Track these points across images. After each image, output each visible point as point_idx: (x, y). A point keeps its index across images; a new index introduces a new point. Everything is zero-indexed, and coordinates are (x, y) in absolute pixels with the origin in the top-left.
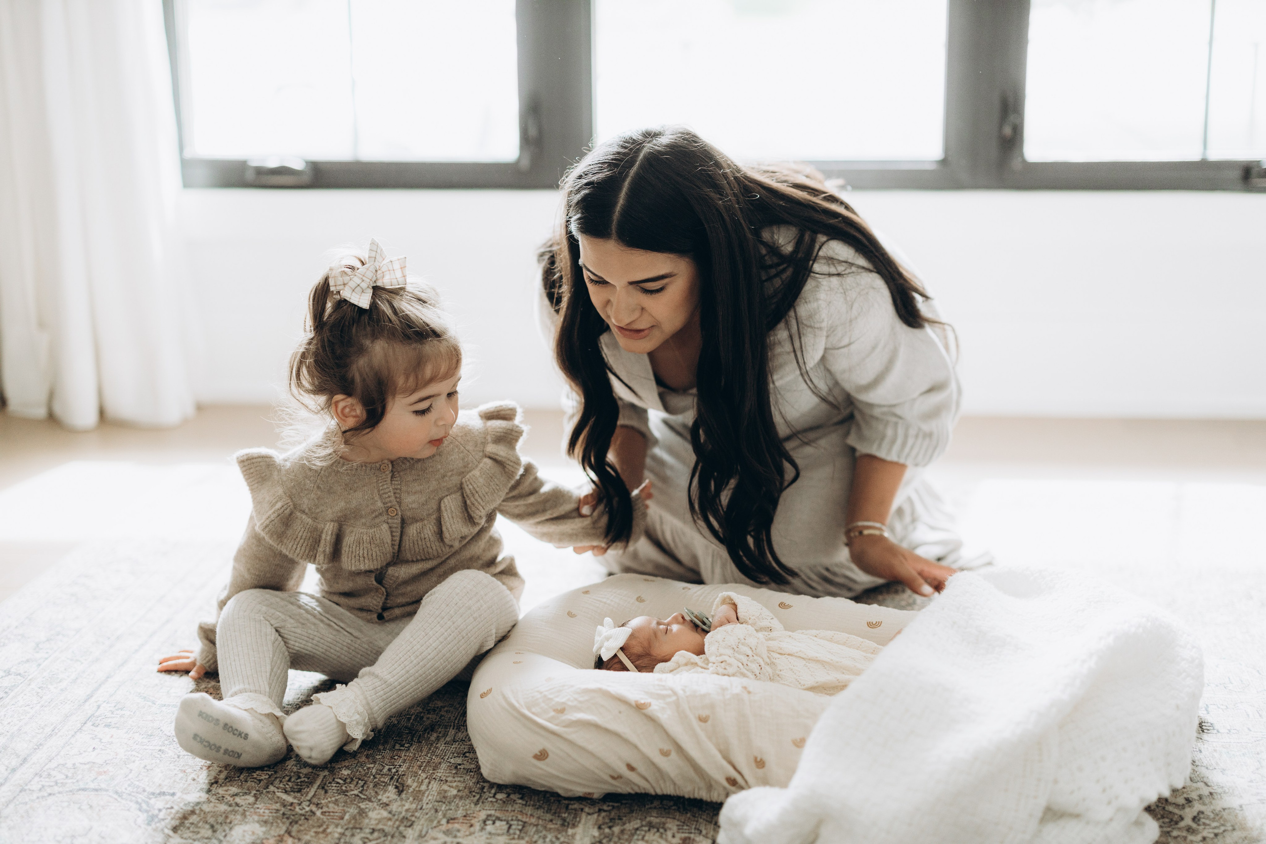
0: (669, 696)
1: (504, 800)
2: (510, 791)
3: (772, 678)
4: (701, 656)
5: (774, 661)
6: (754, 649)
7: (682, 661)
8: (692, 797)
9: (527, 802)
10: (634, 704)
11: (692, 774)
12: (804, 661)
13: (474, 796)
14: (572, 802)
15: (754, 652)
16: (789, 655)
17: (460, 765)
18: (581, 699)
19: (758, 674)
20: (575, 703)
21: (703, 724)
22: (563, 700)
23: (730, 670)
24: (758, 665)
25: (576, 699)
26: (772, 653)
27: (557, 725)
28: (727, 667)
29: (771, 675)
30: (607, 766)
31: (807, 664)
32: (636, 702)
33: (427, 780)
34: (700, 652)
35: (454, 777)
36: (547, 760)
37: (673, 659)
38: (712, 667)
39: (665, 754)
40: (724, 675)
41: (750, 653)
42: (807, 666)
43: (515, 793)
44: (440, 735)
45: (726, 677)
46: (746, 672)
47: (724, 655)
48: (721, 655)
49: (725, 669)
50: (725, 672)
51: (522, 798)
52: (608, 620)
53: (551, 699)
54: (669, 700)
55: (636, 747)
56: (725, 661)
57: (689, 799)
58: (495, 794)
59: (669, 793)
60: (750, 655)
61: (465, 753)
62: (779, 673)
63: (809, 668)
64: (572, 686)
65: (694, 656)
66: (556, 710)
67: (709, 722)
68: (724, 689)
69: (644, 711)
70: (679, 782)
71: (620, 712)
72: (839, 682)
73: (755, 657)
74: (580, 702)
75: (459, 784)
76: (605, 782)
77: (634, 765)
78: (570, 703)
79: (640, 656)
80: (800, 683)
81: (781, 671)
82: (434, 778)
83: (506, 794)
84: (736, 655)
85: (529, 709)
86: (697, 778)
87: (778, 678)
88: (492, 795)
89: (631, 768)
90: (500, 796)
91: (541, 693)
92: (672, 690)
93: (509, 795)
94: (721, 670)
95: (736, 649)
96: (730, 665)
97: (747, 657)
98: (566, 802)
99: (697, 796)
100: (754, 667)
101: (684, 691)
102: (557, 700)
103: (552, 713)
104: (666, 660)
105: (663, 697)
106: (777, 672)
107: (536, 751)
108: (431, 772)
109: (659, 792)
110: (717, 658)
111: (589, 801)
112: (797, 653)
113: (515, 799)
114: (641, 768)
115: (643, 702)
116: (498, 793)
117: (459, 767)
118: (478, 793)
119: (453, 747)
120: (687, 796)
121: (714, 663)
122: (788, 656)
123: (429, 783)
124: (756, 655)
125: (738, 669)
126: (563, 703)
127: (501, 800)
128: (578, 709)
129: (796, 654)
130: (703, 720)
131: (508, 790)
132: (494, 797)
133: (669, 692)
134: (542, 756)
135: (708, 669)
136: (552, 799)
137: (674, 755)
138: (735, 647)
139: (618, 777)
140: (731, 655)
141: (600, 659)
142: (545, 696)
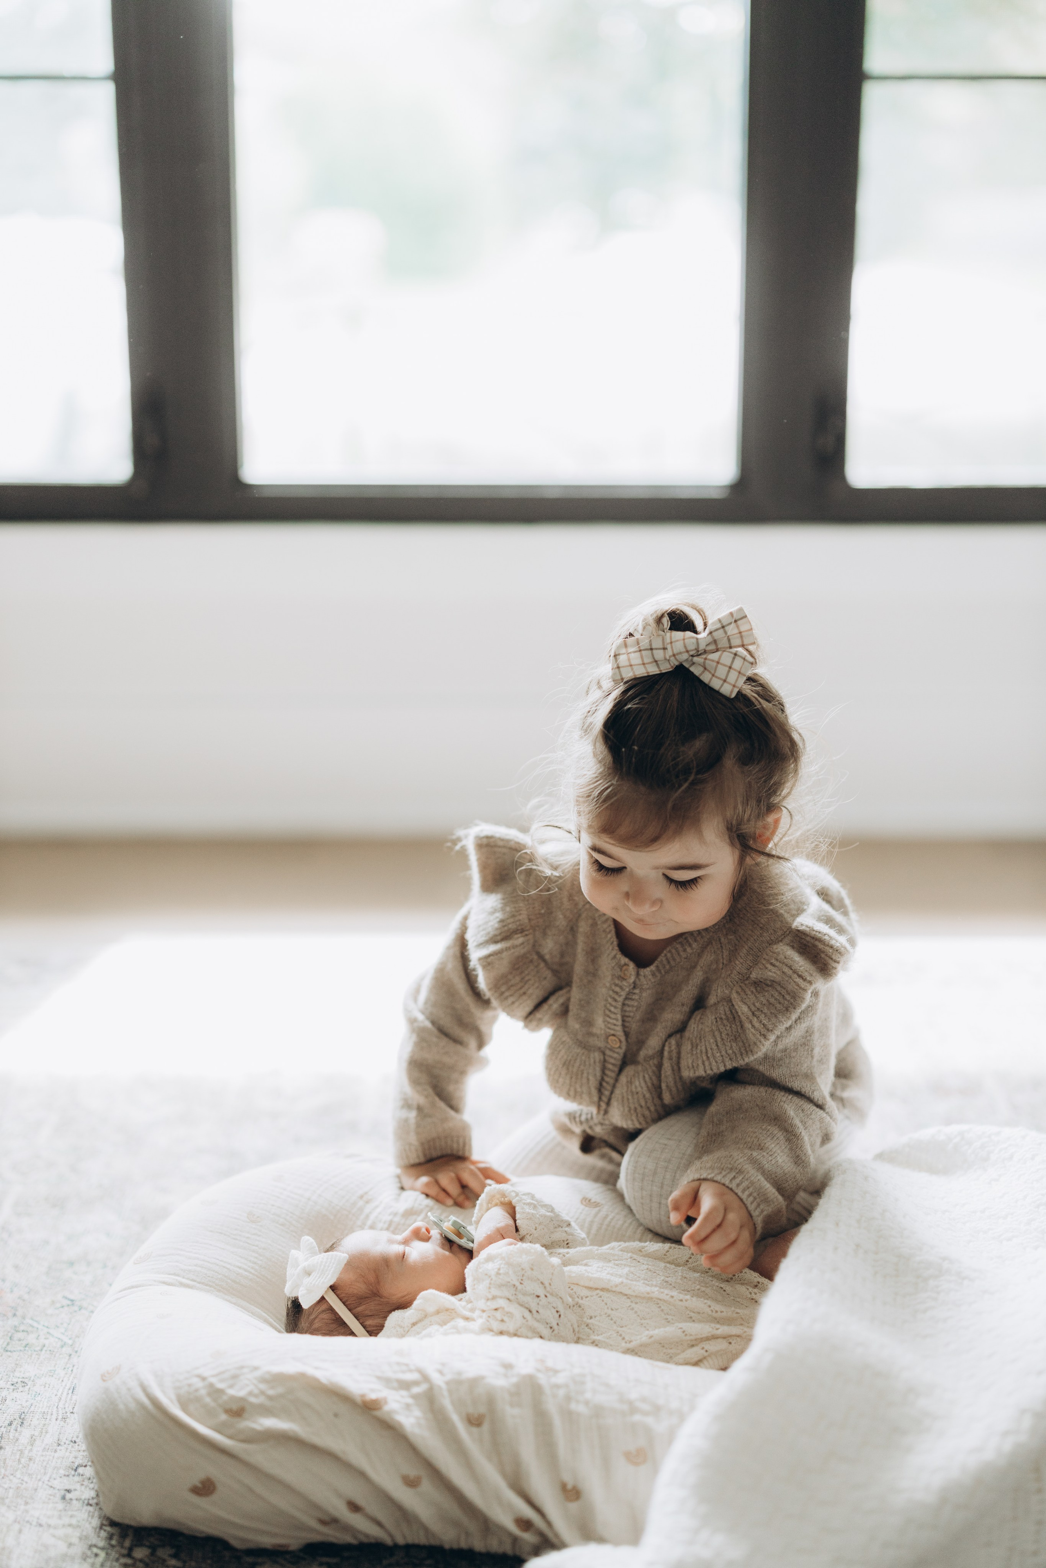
0: (416, 1383)
1: (147, 1560)
2: (156, 1542)
3: (577, 1330)
4: (460, 1296)
5: (580, 1301)
6: (547, 1285)
7: (431, 1309)
8: (455, 1546)
9: (185, 1562)
10: (359, 1400)
11: (456, 1512)
12: (629, 1300)
13: (96, 1555)
14: (260, 1560)
15: (548, 1289)
16: (603, 1290)
17: (69, 1491)
18: (271, 1392)
19: (555, 1327)
20: (261, 1400)
21: (475, 1430)
22: (242, 1394)
23: (510, 1326)
24: (554, 1311)
25: (263, 1393)
26: (575, 1288)
27: (230, 1437)
28: (505, 1319)
29: (575, 1326)
30: (315, 1506)
31: (633, 1305)
32: (363, 1396)
33: (16, 1527)
34: (460, 1288)
35: (60, 1517)
36: (215, 1497)
37: (416, 1303)
38: (481, 1317)
39: (411, 1483)
40: (501, 1333)
41: (541, 1293)
42: (633, 1309)
43: (163, 1546)
44: (36, 1433)
45: (504, 1339)
46: (536, 1325)
47: (501, 1297)
48: (494, 1298)
49: (502, 1321)
50: (503, 1327)
51: (175, 1556)
52: (308, 1240)
53: (221, 1392)
54: (416, 1390)
55: (362, 1474)
56: (503, 1308)
57: (452, 1551)
58: (131, 1549)
59: (416, 1541)
60: (542, 1296)
61: (80, 1466)
62: (589, 1321)
63: (636, 1312)
64: (256, 1368)
65: (452, 1299)
66: (228, 1411)
67: (486, 1427)
68: (508, 1366)
69: (377, 1413)
70: (436, 1527)
71: (336, 1415)
72: (686, 1335)
73: (550, 1298)
74: (270, 1398)
75: (69, 1530)
76: (311, 1530)
77: (360, 1501)
78: (253, 1400)
79: (362, 1299)
80: (624, 1339)
81: (591, 1318)
82: (28, 1522)
83: (149, 1547)
84: (520, 1296)
85: (184, 1408)
86: (465, 1521)
87: (587, 1329)
88: (125, 1552)
89: (354, 1507)
90: (140, 1553)
91: (204, 1379)
92: (420, 1371)
93: (153, 1549)
94: (496, 1326)
95: (520, 1287)
96: (510, 1315)
97: (537, 1300)
98: (250, 1560)
99: (464, 1545)
100: (549, 1315)
101: (441, 1372)
102: (231, 1392)
103: (224, 1417)
104: (404, 1305)
105: (405, 1385)
106: (585, 1319)
107: (195, 1479)
108: (22, 1507)
109: (401, 1541)
110: (489, 1303)
111: (288, 1557)
112: (616, 1286)
113: (166, 1557)
114: (372, 1507)
115: (373, 1396)
116: (136, 1546)
117: (68, 1496)
118: (103, 1549)
119: (56, 1455)
120: (447, 1546)
121: (484, 1311)
122: (601, 1293)
123: (20, 1531)
124: (552, 1294)
125: (524, 1321)
126: (242, 1399)
127: (141, 1561)
128: (266, 1411)
129: (614, 1289)
130: (474, 1421)
131: (152, 1539)
132: (129, 1555)
133: (415, 1376)
134: (205, 1488)
135: (473, 1320)
136: (227, 1554)
137: (426, 1486)
138: (517, 1284)
139: (332, 1521)
140: (511, 1298)
141: (295, 1307)
142: (211, 1385)
